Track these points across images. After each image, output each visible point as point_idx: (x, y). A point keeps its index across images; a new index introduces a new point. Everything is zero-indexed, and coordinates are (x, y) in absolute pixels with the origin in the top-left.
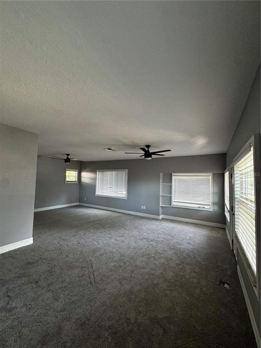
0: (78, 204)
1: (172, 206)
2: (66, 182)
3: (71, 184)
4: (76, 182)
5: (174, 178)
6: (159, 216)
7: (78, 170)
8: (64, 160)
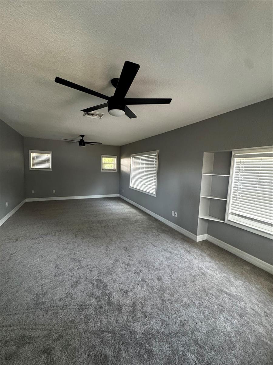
0: (118, 195)
1: (226, 221)
2: (102, 170)
3: (109, 173)
4: (115, 170)
5: (236, 162)
6: (196, 235)
7: (116, 157)
8: (78, 143)
